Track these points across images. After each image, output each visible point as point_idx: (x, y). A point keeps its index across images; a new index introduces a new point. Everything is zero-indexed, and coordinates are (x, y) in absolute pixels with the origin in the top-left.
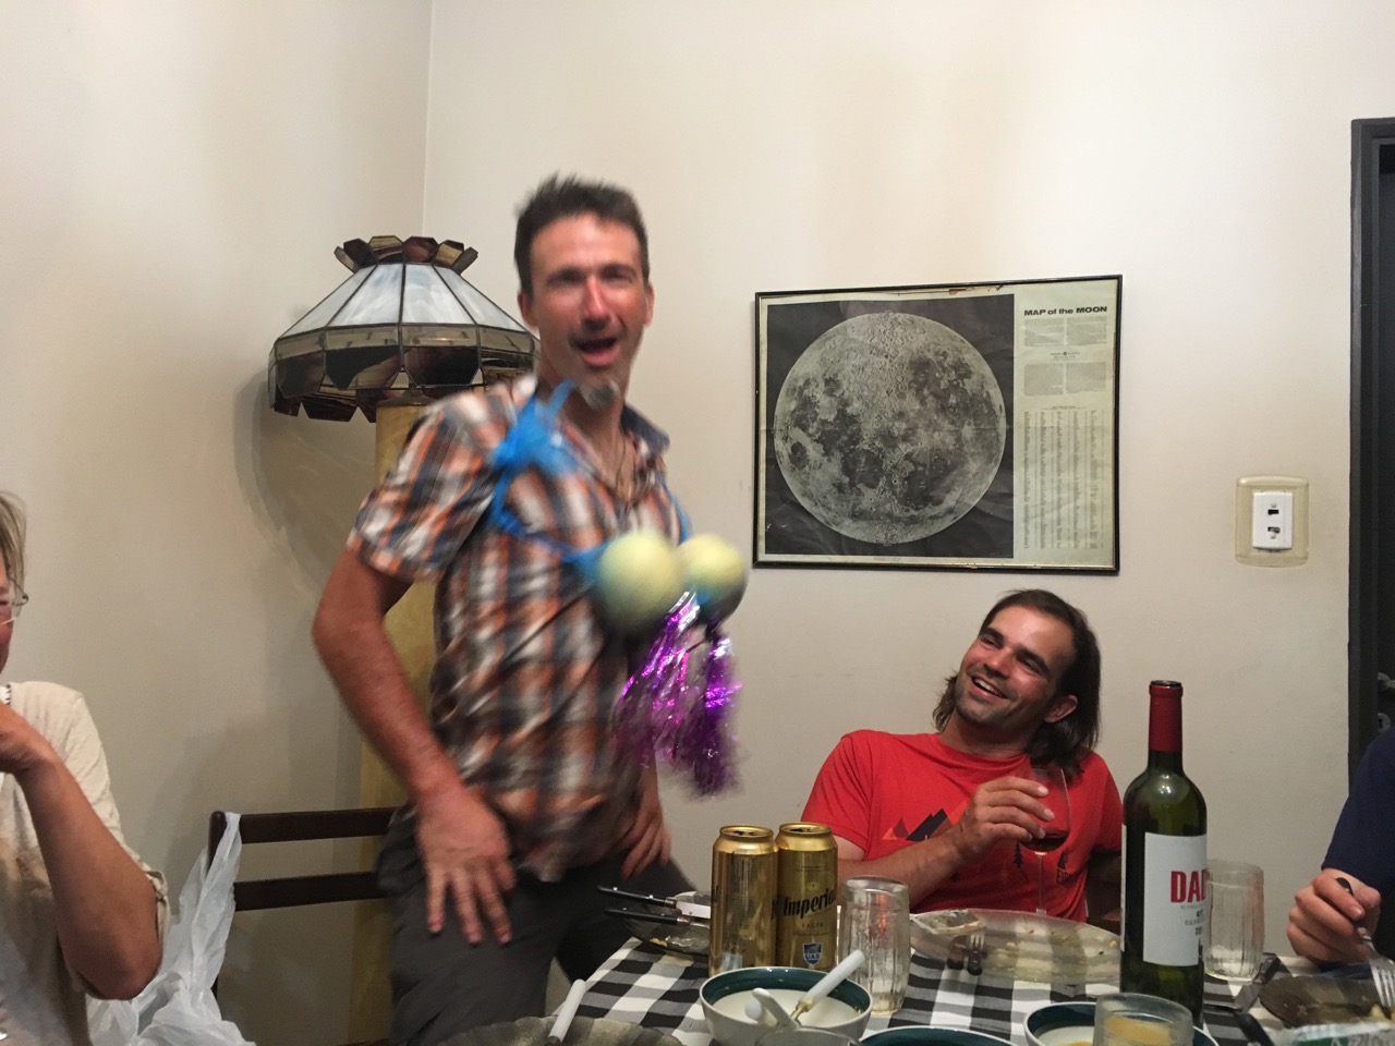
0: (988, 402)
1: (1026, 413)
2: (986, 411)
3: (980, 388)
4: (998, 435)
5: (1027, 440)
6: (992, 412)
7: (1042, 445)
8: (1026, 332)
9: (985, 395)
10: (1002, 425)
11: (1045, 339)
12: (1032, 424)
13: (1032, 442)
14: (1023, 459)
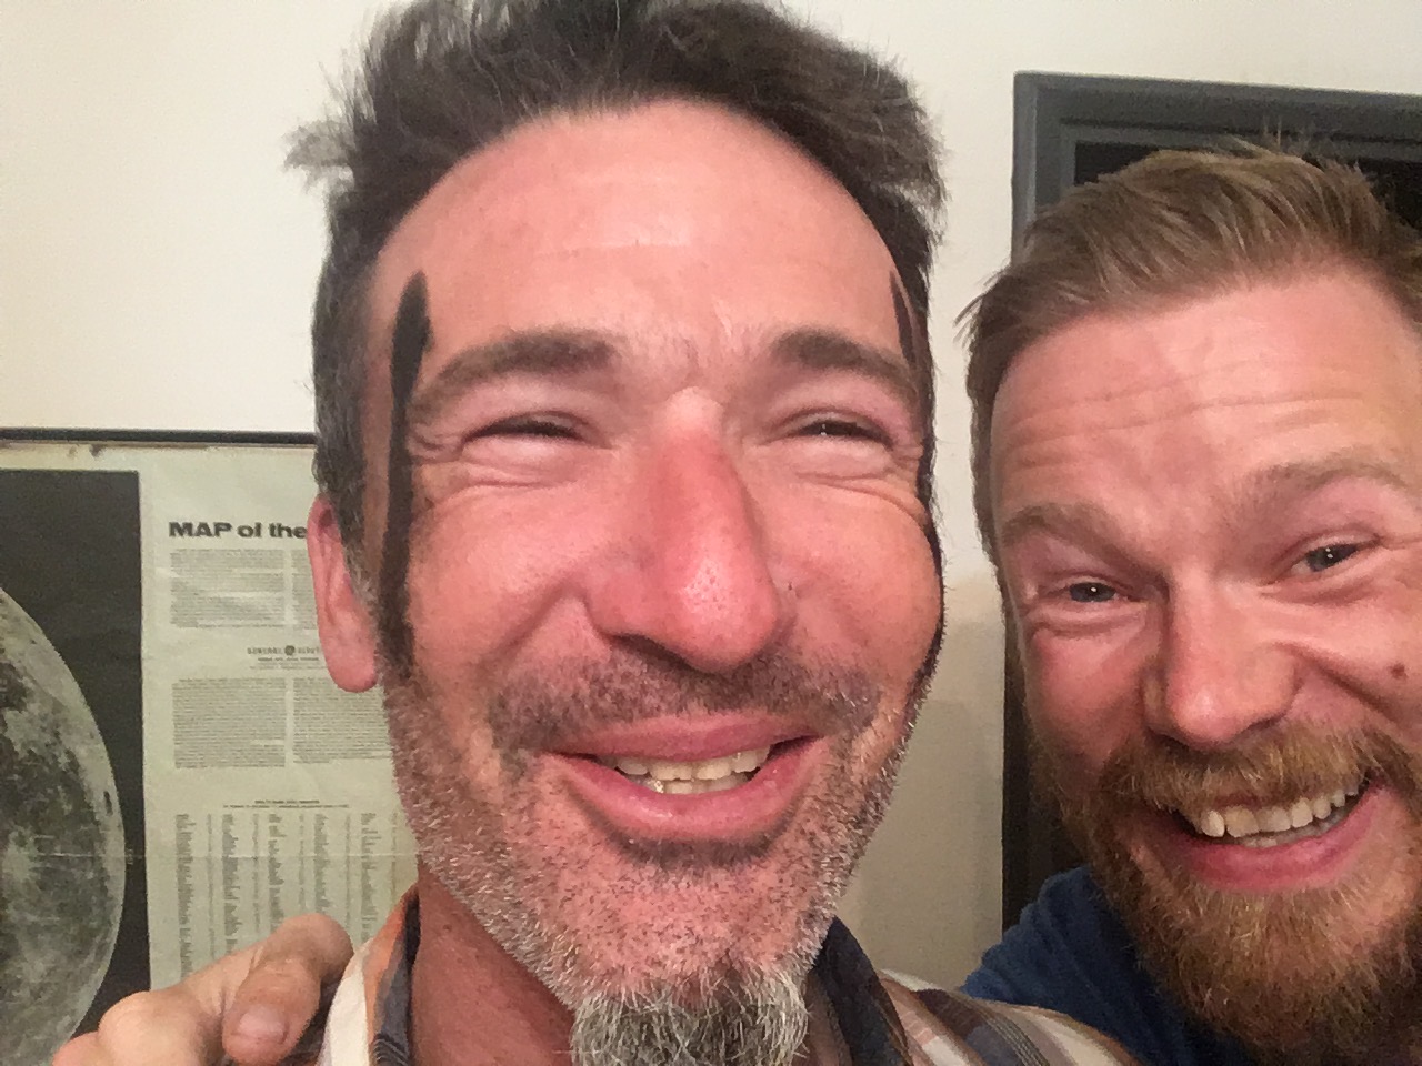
0: (71, 779)
1: (182, 818)
2: (68, 808)
3: (48, 738)
4: (103, 877)
5: (185, 894)
6: (84, 812)
7: (229, 909)
8: (177, 587)
9: (63, 760)
10: (114, 849)
11: (229, 608)
12: (198, 848)
13: (199, 903)
14: (176, 946)
